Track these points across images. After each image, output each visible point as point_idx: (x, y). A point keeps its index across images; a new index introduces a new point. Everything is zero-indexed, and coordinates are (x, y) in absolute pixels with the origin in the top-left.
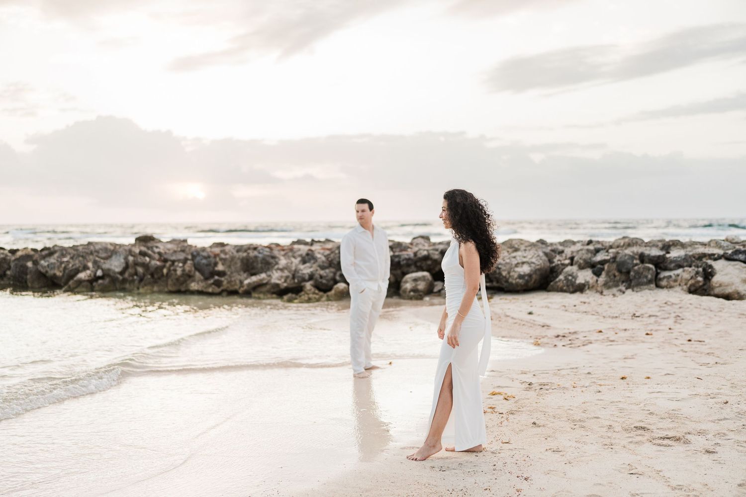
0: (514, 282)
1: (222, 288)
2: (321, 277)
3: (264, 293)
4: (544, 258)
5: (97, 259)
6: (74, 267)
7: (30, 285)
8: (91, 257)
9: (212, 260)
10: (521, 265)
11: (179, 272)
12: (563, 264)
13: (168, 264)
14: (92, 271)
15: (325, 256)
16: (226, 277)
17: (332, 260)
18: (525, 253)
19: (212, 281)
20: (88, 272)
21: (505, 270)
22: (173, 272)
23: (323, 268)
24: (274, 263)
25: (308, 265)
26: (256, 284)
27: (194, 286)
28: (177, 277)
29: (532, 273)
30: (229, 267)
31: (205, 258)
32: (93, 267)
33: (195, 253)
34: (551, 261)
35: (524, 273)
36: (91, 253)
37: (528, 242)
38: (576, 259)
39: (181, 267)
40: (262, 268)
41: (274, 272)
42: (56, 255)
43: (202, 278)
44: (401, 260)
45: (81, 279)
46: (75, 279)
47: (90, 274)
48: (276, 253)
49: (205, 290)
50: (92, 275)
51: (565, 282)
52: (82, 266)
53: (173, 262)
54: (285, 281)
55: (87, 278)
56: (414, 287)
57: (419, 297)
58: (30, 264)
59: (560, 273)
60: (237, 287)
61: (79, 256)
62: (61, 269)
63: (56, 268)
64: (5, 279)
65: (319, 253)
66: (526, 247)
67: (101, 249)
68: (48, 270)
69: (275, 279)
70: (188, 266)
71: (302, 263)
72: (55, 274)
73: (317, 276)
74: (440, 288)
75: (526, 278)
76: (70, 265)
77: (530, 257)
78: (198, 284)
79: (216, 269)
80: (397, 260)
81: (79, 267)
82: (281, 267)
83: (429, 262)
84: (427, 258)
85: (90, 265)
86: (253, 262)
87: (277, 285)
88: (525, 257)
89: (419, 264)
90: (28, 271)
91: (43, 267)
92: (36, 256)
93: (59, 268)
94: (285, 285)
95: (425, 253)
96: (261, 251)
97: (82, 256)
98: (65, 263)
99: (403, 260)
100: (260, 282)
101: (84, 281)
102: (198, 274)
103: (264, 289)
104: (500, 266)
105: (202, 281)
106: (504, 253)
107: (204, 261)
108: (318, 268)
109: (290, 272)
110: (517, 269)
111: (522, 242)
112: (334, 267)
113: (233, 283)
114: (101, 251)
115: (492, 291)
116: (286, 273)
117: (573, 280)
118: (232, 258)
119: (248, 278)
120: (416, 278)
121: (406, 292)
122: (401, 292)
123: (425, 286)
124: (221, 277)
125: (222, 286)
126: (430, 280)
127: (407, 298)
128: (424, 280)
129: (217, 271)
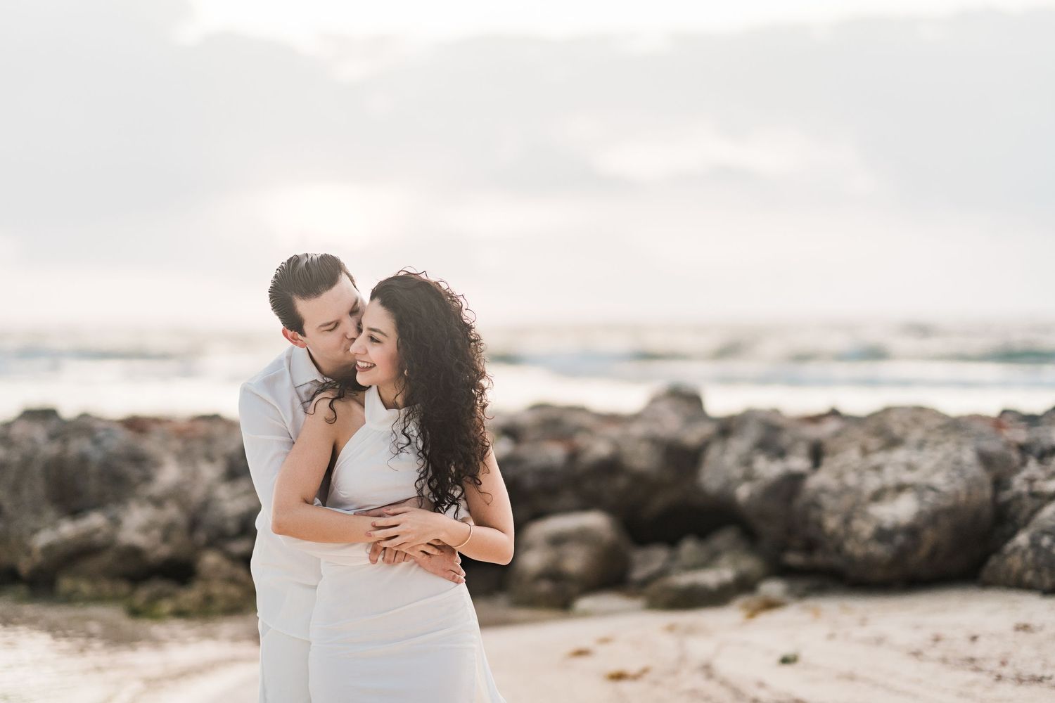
0: (858, 552)
3: (92, 578)
4: (978, 471)
10: (890, 494)
12: (1034, 495)
18: (920, 452)
21: (833, 513)
24: (139, 477)
26: (70, 547)
29: (922, 522)
34: (1000, 483)
35: (897, 521)
37: (941, 415)
41: (134, 507)
48: (150, 445)
51: (1030, 555)
54: (166, 538)
57: (561, 598)
59: (1026, 524)
66: (929, 431)
69: (132, 531)
74: (658, 569)
75: (900, 539)
77: (928, 465)
80: (508, 471)
82: (157, 489)
83: (621, 482)
84: (611, 466)
86: (76, 475)
87: (134, 552)
88: (912, 468)
94: (164, 550)
99: (531, 475)
100: (86, 542)
103: (92, 564)
106: (848, 452)
109: (182, 509)
110: (874, 509)
111: (921, 416)
115: (801, 585)
116: (172, 512)
118: (27, 461)
119: (54, 525)
120: (559, 534)
121: (523, 578)
122: (510, 578)
123: (588, 562)
126: (610, 542)
127: (524, 599)
128: (586, 542)
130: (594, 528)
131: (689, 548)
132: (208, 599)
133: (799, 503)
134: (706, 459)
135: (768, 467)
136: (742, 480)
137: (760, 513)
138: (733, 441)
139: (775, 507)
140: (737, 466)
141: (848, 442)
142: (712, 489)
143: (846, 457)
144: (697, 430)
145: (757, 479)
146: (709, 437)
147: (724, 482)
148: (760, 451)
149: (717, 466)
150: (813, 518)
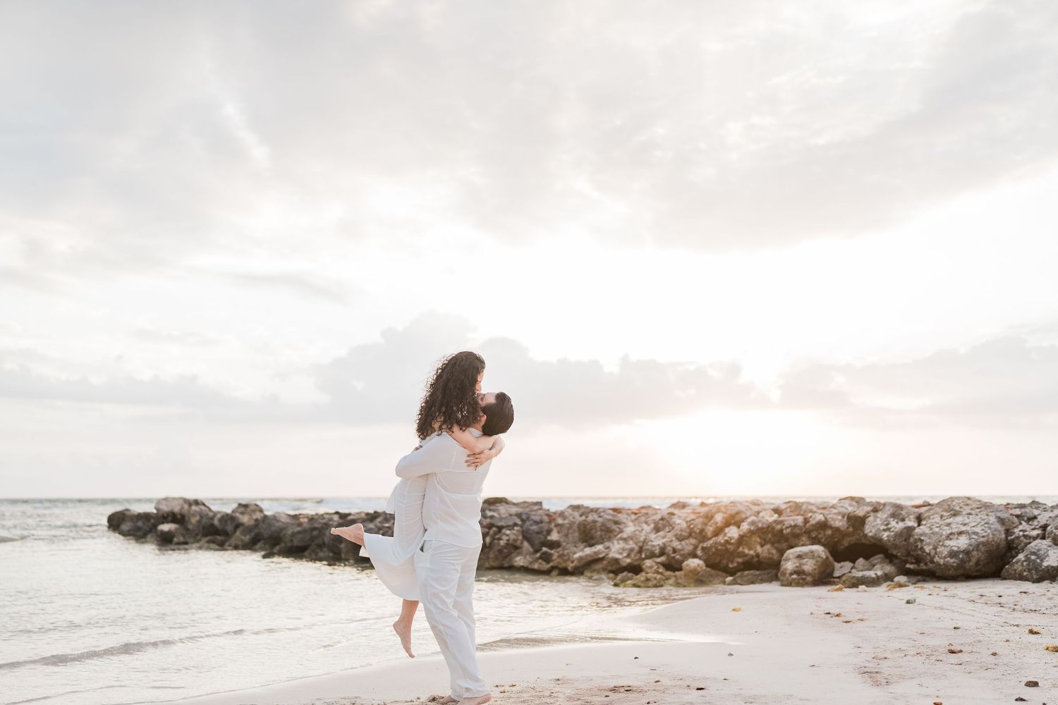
0: (942, 562)
1: (551, 564)
2: (675, 551)
3: (599, 572)
4: (998, 526)
7: (343, 556)
9: (545, 526)
10: (956, 536)
11: (502, 543)
12: (1026, 536)
13: (494, 529)
15: (687, 522)
16: (560, 549)
18: (968, 518)
19: (538, 555)
21: (929, 544)
22: (496, 541)
23: (680, 538)
24: (617, 530)
25: (661, 533)
26: (589, 558)
27: (519, 561)
28: (499, 547)
29: (971, 548)
30: (566, 535)
31: (536, 523)
33: (524, 517)
35: (959, 547)
37: (979, 501)
38: (1049, 528)
39: (506, 535)
40: (601, 536)
41: (615, 542)
42: (379, 520)
43: (531, 550)
44: (784, 527)
48: (621, 517)
49: (530, 567)
51: (1025, 564)
53: (500, 528)
54: (628, 556)
56: (797, 567)
57: (801, 581)
59: (1022, 550)
60: (567, 564)
64: (325, 549)
65: (680, 518)
66: (972, 509)
69: (614, 552)
70: (515, 534)
71: (654, 532)
73: (669, 550)
74: (847, 571)
75: (961, 556)
77: (973, 524)
78: (525, 558)
79: (549, 538)
80: (779, 527)
82: (624, 535)
83: (829, 532)
84: (823, 525)
86: (591, 529)
87: (616, 561)
88: (965, 525)
89: (814, 535)
94: (628, 561)
95: (821, 518)
96: (602, 514)
99: (787, 528)
100: (596, 557)
102: (526, 544)
103: (599, 566)
104: (922, 538)
105: (530, 554)
106: (934, 518)
107: (534, 528)
108: (674, 539)
109: (636, 544)
110: (948, 543)
111: (969, 502)
112: (696, 538)
113: (566, 558)
115: (915, 578)
116: (631, 544)
117: (1038, 561)
118: (571, 524)
119: (582, 550)
120: (801, 553)
121: (785, 574)
122: (779, 575)
123: (815, 567)
124: (551, 549)
125: (552, 561)
126: (824, 557)
127: (786, 583)
128: (813, 557)
129: (549, 541)
130: (817, 551)
131: (861, 561)
132: (648, 580)
133: (912, 540)
134: (867, 522)
135: (896, 525)
136: (884, 530)
137: (894, 544)
138: (879, 514)
139: (901, 542)
140: (882, 524)
141: (933, 515)
142: (870, 534)
143: (933, 521)
144: (863, 510)
145: (892, 530)
146: (868, 513)
147: (876, 531)
148: (892, 519)
149: (873, 524)
150: (919, 547)
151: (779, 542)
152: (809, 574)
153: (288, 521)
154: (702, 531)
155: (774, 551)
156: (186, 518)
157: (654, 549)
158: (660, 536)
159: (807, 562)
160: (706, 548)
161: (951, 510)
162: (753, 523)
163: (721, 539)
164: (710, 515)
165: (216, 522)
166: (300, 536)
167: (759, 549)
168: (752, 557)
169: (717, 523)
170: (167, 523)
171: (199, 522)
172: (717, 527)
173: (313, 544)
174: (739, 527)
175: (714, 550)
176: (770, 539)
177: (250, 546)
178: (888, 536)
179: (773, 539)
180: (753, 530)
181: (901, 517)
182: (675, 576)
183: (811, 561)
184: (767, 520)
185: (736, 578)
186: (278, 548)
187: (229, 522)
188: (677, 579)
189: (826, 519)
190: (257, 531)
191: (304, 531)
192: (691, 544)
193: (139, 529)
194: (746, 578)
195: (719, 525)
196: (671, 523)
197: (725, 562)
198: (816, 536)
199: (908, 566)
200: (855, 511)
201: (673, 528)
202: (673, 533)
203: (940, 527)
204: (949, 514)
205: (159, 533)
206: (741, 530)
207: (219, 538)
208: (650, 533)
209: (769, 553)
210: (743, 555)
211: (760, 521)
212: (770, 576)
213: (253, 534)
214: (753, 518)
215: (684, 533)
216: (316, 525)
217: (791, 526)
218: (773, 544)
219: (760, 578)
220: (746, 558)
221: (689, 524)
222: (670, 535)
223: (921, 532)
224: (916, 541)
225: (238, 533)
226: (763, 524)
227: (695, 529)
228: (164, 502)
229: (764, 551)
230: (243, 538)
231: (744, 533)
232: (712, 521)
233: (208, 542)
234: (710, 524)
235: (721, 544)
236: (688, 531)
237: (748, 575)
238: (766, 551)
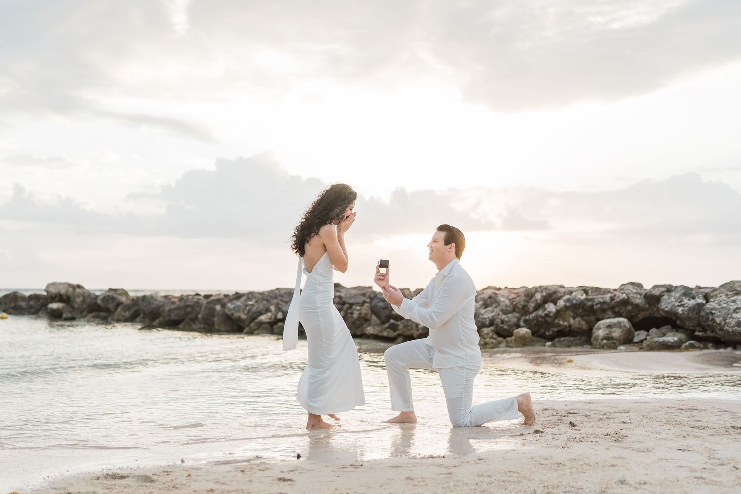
0: (731, 330)
1: (397, 333)
2: (503, 322)
5: (280, 302)
6: (258, 310)
7: (216, 327)
8: (275, 301)
11: (355, 315)
13: (347, 306)
14: (273, 314)
15: (509, 300)
17: (516, 304)
19: (387, 325)
20: (269, 314)
21: (719, 317)
22: (349, 315)
23: (505, 312)
25: (489, 308)
27: (370, 330)
28: (353, 320)
32: (275, 310)
33: (372, 296)
36: (276, 298)
39: (358, 310)
42: (242, 299)
43: (379, 322)
44: (594, 304)
45: (261, 320)
46: (257, 320)
47: (271, 316)
49: (380, 334)
50: (273, 317)
52: (264, 308)
53: (351, 305)
55: (267, 320)
56: (607, 334)
57: (612, 345)
58: (218, 307)
60: (412, 332)
61: (263, 299)
62: (246, 312)
63: (241, 310)
64: (197, 322)
65: (503, 296)
67: (285, 294)
68: (233, 312)
70: (365, 309)
71: (483, 307)
72: (239, 317)
73: (498, 321)
74: (643, 338)
76: (255, 308)
78: (374, 328)
80: (590, 303)
81: (262, 310)
85: (272, 308)
89: (617, 310)
90: (216, 314)
91: (230, 310)
92: (226, 300)
93: (244, 310)
95: (624, 296)
97: (267, 300)
98: (250, 307)
99: (597, 304)
101: (265, 323)
102: (374, 317)
105: (378, 325)
106: (721, 297)
107: (381, 304)
108: (501, 313)
112: (518, 312)
113: (410, 328)
114: (285, 296)
120: (610, 324)
121: (597, 340)
122: (592, 340)
123: (621, 334)
124: (398, 321)
125: (398, 330)
126: (629, 327)
127: (598, 347)
128: (620, 327)
129: (393, 315)
130: (623, 322)
131: (653, 330)
134: (662, 300)
135: (689, 302)
136: (679, 306)
137: (688, 317)
138: (673, 294)
139: (693, 315)
140: (676, 302)
141: (719, 294)
142: (666, 309)
143: (721, 299)
144: (658, 290)
145: (686, 305)
146: (663, 292)
147: (672, 307)
148: (684, 298)
149: (668, 302)
150: (710, 318)
151: (588, 315)
152: (617, 340)
153: (163, 300)
154: (524, 307)
155: (583, 323)
156: (72, 299)
157: (484, 320)
158: (488, 310)
159: (615, 330)
160: (528, 320)
161: (734, 291)
162: (568, 300)
163: (541, 312)
164: (530, 294)
165: (99, 301)
166: (176, 312)
167: (572, 321)
168: (566, 327)
169: (537, 301)
170: (56, 302)
171: (84, 301)
172: (537, 304)
173: (187, 318)
174: (555, 304)
175: (535, 321)
176: (581, 313)
177: (132, 319)
178: (682, 311)
179: (583, 313)
180: (569, 306)
181: (692, 296)
182: (507, 341)
183: (618, 330)
184: (580, 299)
185: (554, 343)
186: (157, 321)
187: (110, 301)
188: (507, 344)
189: (628, 297)
190: (136, 308)
191: (179, 308)
192: (515, 317)
193: (31, 307)
194: (562, 343)
195: (539, 302)
196: (498, 301)
197: (543, 330)
198: (619, 311)
199: (696, 333)
200: (651, 292)
201: (499, 305)
202: (499, 308)
203: (727, 303)
204: (732, 293)
205: (49, 310)
206: (559, 306)
207: (102, 314)
208: (480, 308)
209: (580, 324)
210: (559, 325)
211: (574, 299)
212: (581, 341)
213: (132, 311)
214: (567, 297)
215: (508, 309)
216: (189, 303)
217: (600, 303)
218: (582, 316)
219: (574, 342)
220: (560, 328)
221: (511, 301)
222: (496, 310)
223: (712, 307)
224: (707, 314)
225: (119, 309)
226: (576, 301)
227: (518, 305)
228: (52, 286)
229: (576, 322)
230: (124, 313)
231: (561, 308)
232: (533, 299)
233: (94, 317)
234: (532, 301)
235: (541, 317)
236: (512, 306)
237: (564, 341)
238: (577, 322)
